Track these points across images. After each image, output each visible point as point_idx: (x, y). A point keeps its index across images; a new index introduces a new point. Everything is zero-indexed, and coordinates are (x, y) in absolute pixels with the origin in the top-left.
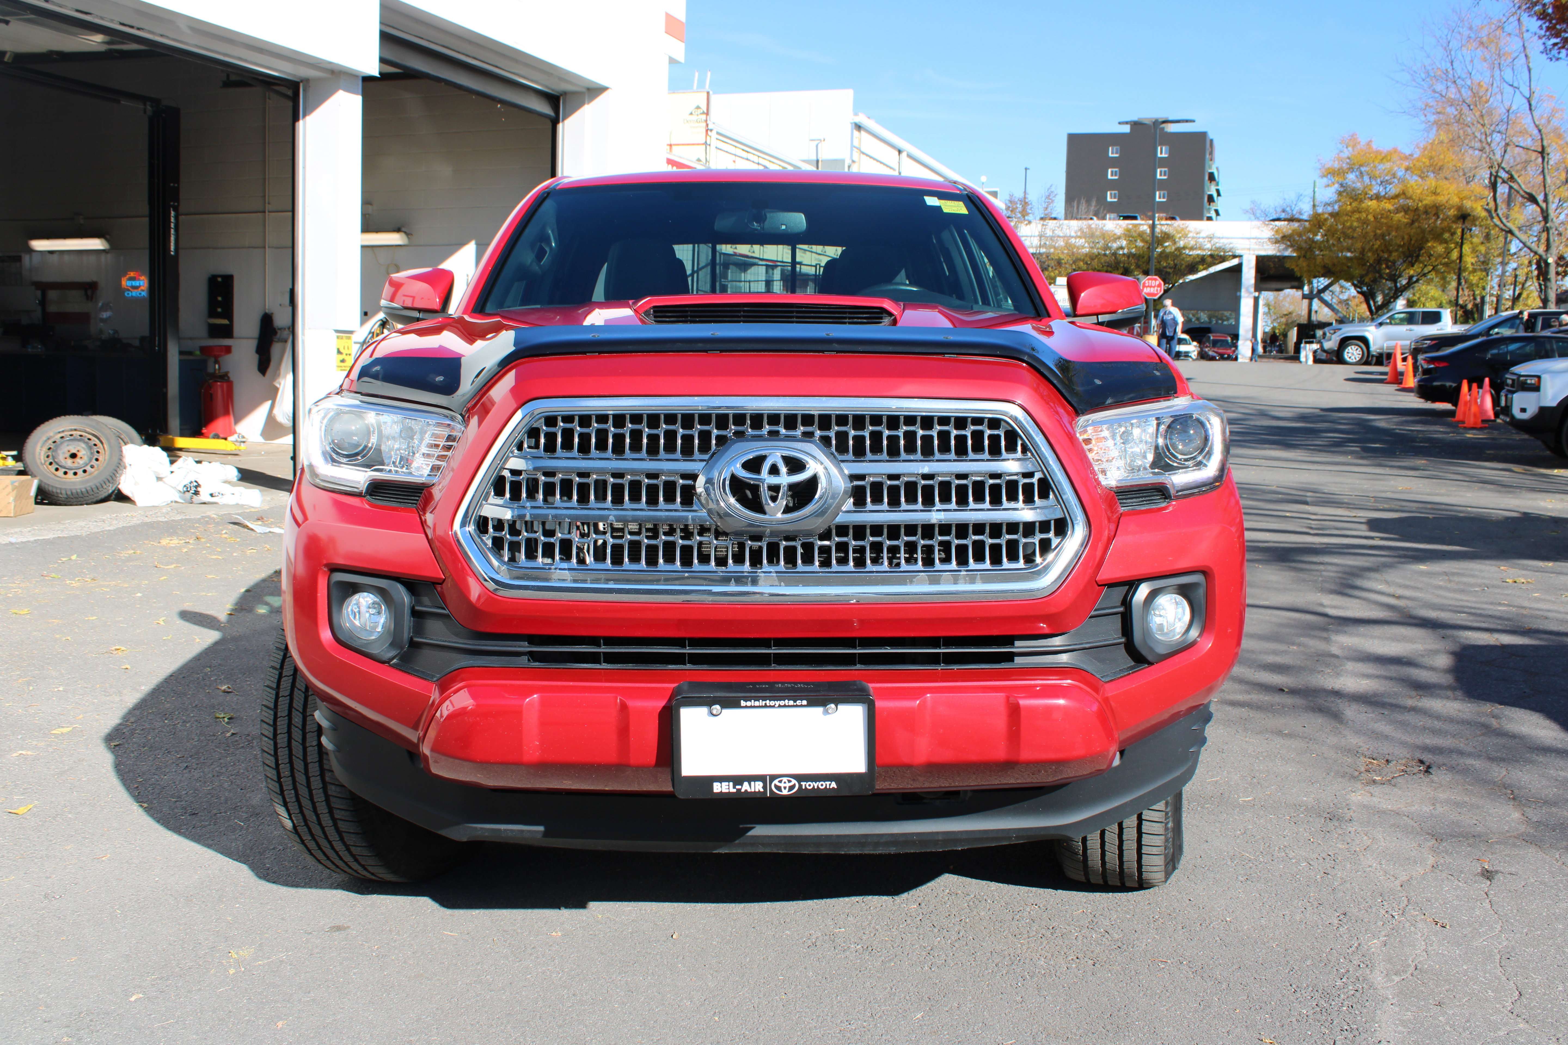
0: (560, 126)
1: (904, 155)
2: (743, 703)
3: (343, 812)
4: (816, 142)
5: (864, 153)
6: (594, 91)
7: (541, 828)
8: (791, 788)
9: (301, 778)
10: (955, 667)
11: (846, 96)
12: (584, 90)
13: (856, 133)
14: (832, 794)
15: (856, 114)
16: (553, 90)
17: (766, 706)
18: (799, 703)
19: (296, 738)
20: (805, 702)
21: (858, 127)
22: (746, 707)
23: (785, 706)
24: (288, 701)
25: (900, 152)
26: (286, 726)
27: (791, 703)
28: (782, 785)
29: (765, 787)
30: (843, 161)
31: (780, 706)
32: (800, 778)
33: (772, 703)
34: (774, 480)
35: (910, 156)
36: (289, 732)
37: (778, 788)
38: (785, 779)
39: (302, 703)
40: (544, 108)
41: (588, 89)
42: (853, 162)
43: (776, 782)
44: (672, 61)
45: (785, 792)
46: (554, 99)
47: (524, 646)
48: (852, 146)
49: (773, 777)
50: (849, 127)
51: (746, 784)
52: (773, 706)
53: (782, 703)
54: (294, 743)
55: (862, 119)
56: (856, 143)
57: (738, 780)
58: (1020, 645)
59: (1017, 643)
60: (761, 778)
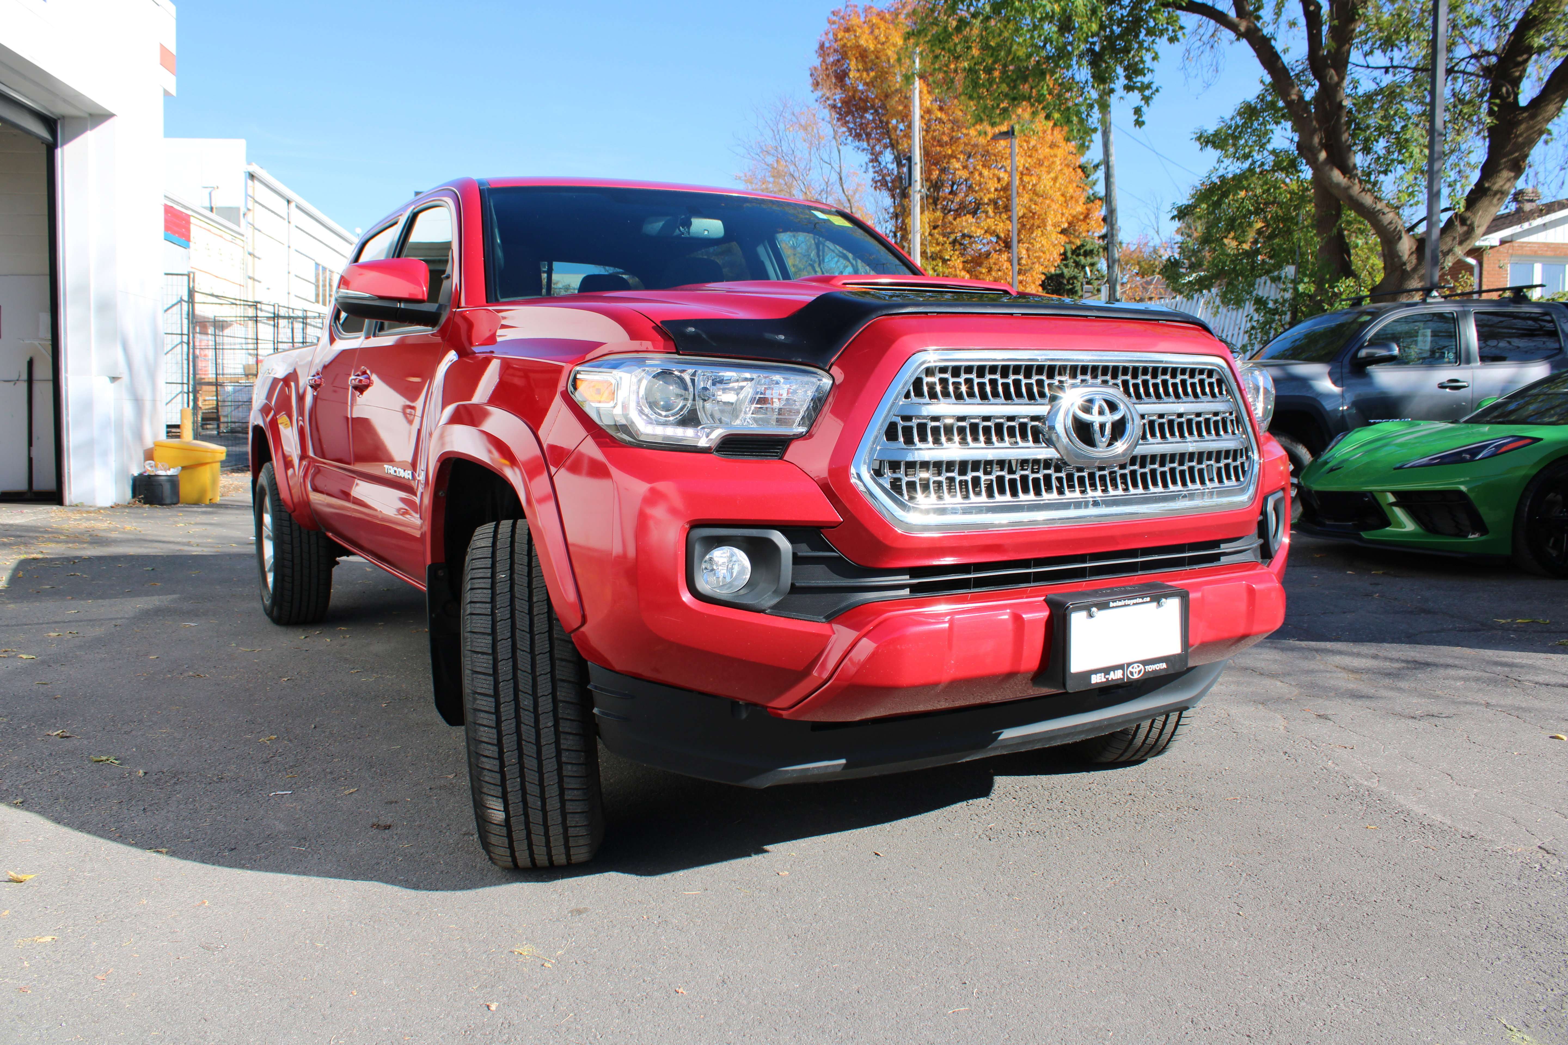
0: (59, 152)
1: (293, 205)
2: (1112, 604)
3: (575, 792)
4: (210, 190)
5: (257, 202)
6: (99, 117)
7: (843, 761)
8: (1140, 672)
9: (531, 763)
10: (1196, 567)
11: (239, 146)
12: (86, 115)
13: (250, 182)
14: (1163, 673)
15: (249, 163)
16: (52, 113)
17: (1125, 605)
18: (1145, 600)
19: (527, 722)
20: (1148, 599)
21: (252, 176)
22: (1113, 607)
23: (1137, 604)
24: (512, 685)
25: (289, 202)
26: (513, 711)
27: (1140, 600)
28: (1133, 670)
29: (1123, 675)
30: (238, 209)
31: (1134, 604)
32: (1145, 663)
33: (1127, 602)
34: (1102, 419)
35: (298, 207)
36: (517, 717)
37: (1132, 673)
38: (1135, 665)
39: (531, 684)
40: (41, 131)
41: (91, 115)
42: (249, 210)
43: (1130, 669)
44: (166, 93)
45: (1136, 676)
46: (50, 123)
47: (905, 579)
48: (247, 195)
49: (1129, 665)
50: (243, 177)
51: (1112, 673)
52: (1129, 605)
53: (1135, 601)
54: (524, 728)
55: (255, 168)
56: (250, 192)
57: (1106, 671)
58: (1225, 548)
59: (1222, 546)
60: (1121, 667)
